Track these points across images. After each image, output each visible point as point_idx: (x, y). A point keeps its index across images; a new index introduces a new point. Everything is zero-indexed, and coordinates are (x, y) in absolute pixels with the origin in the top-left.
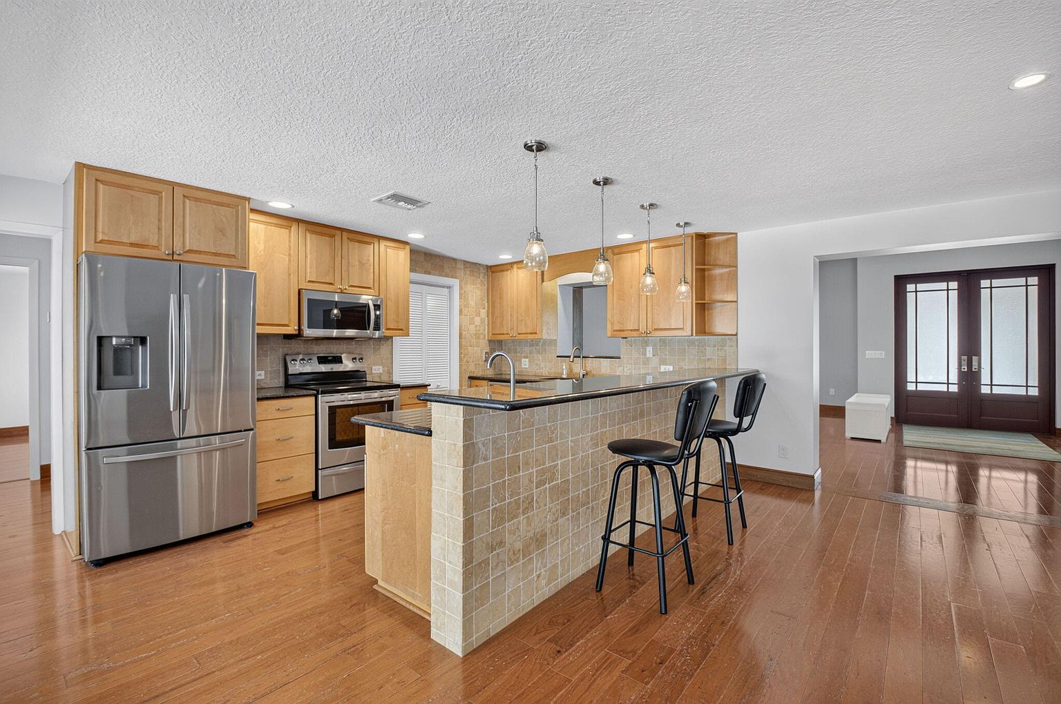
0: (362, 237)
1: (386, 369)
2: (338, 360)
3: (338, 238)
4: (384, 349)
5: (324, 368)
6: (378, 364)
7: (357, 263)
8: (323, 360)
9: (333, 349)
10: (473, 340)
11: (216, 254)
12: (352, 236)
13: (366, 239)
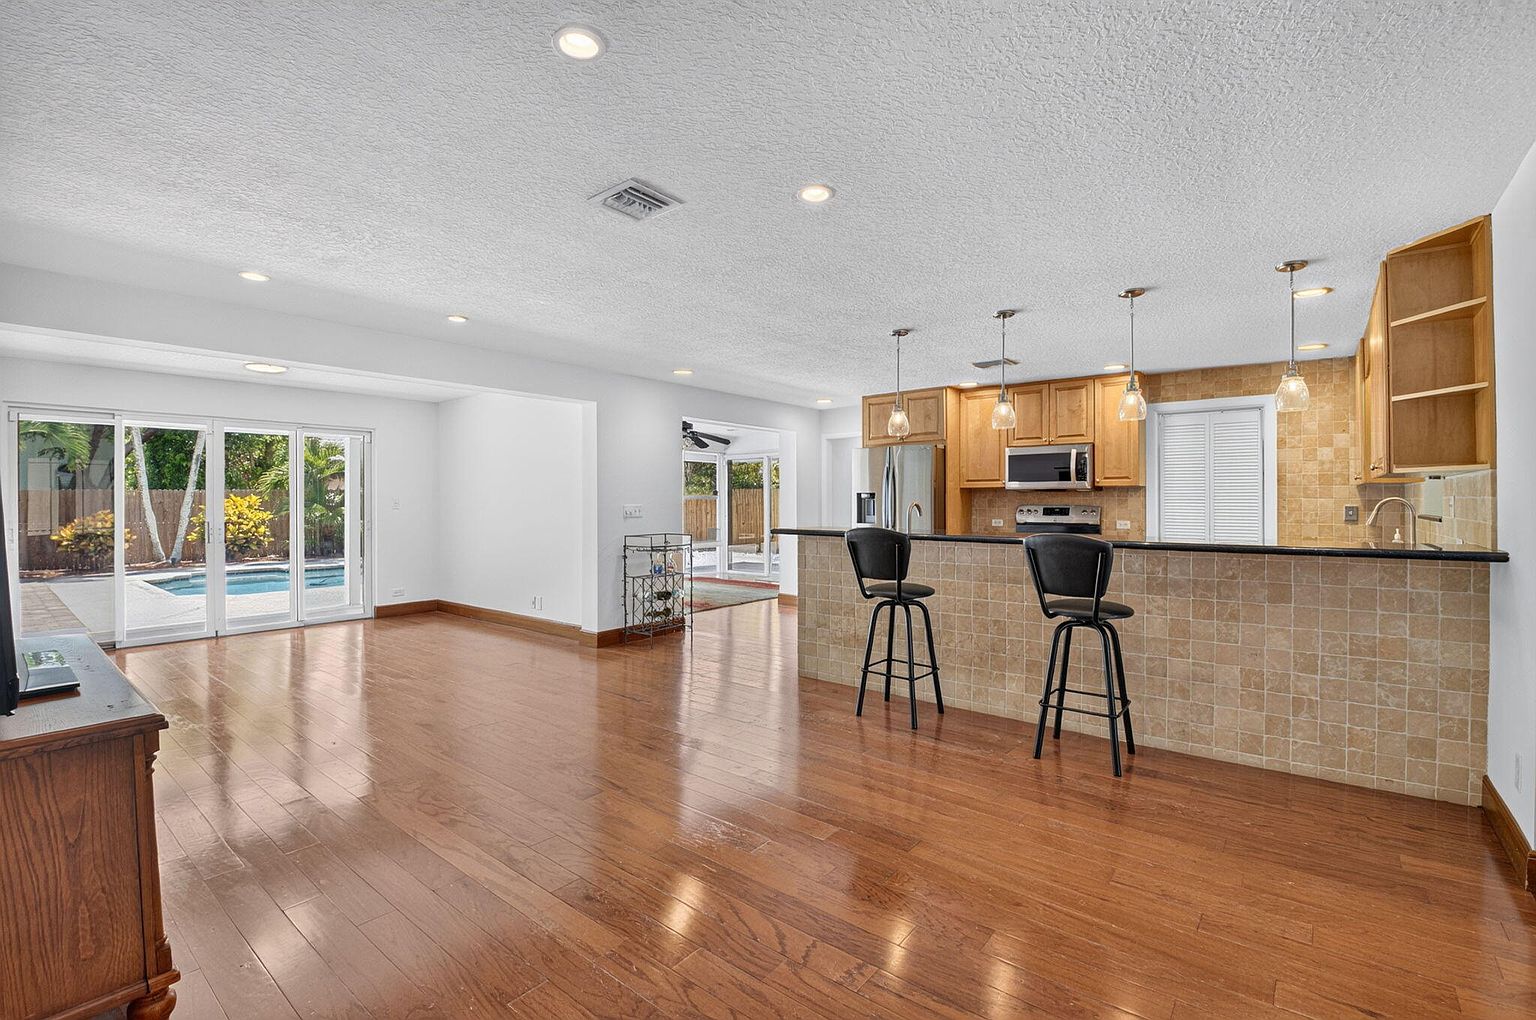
0: (1073, 384)
1: (1136, 525)
2: (1064, 512)
3: (1045, 392)
4: (1133, 501)
5: (1050, 519)
6: (1124, 519)
7: (1066, 412)
8: (1048, 512)
9: (1056, 502)
10: (1315, 486)
11: (926, 434)
12: (1058, 385)
13: (1077, 384)
